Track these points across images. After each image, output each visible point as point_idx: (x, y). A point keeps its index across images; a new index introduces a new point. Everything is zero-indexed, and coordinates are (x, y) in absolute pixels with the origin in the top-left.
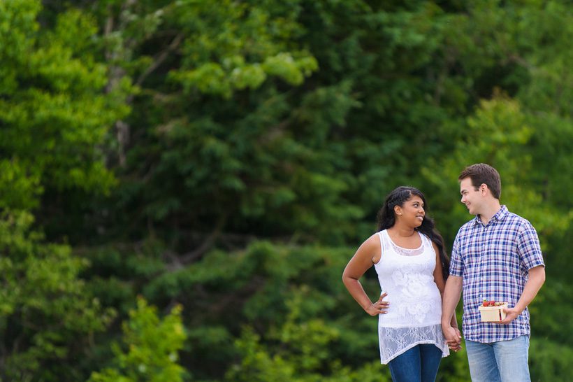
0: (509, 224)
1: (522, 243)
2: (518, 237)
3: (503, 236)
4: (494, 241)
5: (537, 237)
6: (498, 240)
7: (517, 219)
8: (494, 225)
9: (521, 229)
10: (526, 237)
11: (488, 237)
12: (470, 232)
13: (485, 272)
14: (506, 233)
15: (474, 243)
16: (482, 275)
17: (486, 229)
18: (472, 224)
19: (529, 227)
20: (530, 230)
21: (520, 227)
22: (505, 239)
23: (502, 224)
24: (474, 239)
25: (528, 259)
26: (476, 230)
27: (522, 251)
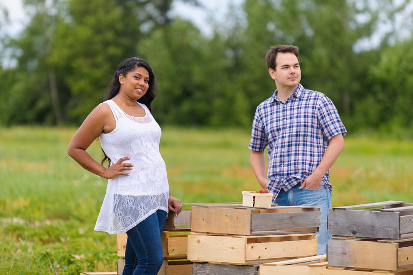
0: (307, 100)
1: (321, 114)
2: (317, 110)
3: (303, 110)
4: (295, 115)
5: (335, 108)
6: (299, 115)
7: (314, 94)
8: (292, 101)
9: (319, 102)
10: (324, 109)
11: (288, 112)
12: (269, 109)
13: (287, 144)
14: (305, 107)
15: (275, 119)
16: (283, 147)
17: (285, 106)
18: (269, 102)
19: (326, 100)
20: (327, 102)
21: (318, 101)
22: (305, 113)
23: (300, 100)
24: (275, 115)
25: (328, 130)
26: (275, 107)
27: (321, 122)
